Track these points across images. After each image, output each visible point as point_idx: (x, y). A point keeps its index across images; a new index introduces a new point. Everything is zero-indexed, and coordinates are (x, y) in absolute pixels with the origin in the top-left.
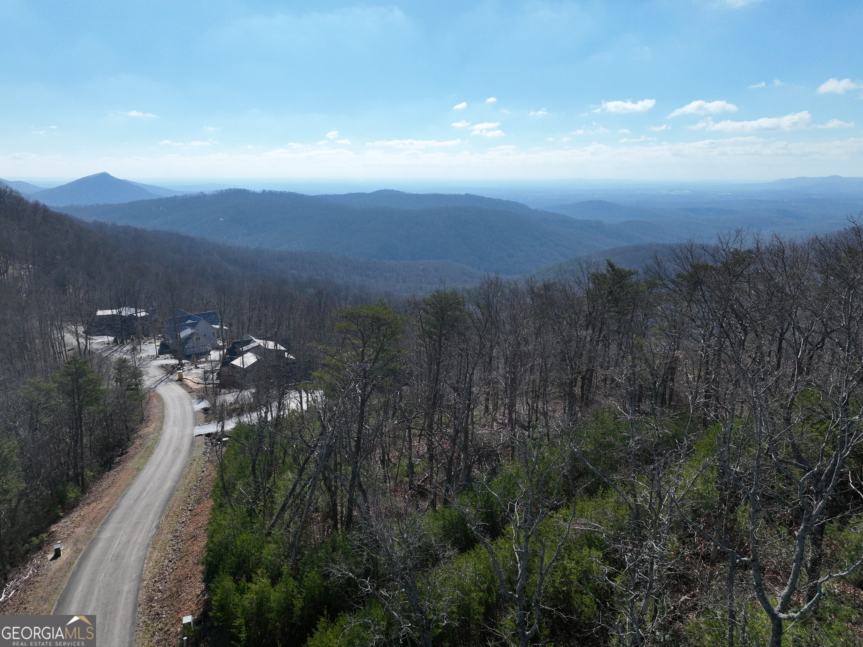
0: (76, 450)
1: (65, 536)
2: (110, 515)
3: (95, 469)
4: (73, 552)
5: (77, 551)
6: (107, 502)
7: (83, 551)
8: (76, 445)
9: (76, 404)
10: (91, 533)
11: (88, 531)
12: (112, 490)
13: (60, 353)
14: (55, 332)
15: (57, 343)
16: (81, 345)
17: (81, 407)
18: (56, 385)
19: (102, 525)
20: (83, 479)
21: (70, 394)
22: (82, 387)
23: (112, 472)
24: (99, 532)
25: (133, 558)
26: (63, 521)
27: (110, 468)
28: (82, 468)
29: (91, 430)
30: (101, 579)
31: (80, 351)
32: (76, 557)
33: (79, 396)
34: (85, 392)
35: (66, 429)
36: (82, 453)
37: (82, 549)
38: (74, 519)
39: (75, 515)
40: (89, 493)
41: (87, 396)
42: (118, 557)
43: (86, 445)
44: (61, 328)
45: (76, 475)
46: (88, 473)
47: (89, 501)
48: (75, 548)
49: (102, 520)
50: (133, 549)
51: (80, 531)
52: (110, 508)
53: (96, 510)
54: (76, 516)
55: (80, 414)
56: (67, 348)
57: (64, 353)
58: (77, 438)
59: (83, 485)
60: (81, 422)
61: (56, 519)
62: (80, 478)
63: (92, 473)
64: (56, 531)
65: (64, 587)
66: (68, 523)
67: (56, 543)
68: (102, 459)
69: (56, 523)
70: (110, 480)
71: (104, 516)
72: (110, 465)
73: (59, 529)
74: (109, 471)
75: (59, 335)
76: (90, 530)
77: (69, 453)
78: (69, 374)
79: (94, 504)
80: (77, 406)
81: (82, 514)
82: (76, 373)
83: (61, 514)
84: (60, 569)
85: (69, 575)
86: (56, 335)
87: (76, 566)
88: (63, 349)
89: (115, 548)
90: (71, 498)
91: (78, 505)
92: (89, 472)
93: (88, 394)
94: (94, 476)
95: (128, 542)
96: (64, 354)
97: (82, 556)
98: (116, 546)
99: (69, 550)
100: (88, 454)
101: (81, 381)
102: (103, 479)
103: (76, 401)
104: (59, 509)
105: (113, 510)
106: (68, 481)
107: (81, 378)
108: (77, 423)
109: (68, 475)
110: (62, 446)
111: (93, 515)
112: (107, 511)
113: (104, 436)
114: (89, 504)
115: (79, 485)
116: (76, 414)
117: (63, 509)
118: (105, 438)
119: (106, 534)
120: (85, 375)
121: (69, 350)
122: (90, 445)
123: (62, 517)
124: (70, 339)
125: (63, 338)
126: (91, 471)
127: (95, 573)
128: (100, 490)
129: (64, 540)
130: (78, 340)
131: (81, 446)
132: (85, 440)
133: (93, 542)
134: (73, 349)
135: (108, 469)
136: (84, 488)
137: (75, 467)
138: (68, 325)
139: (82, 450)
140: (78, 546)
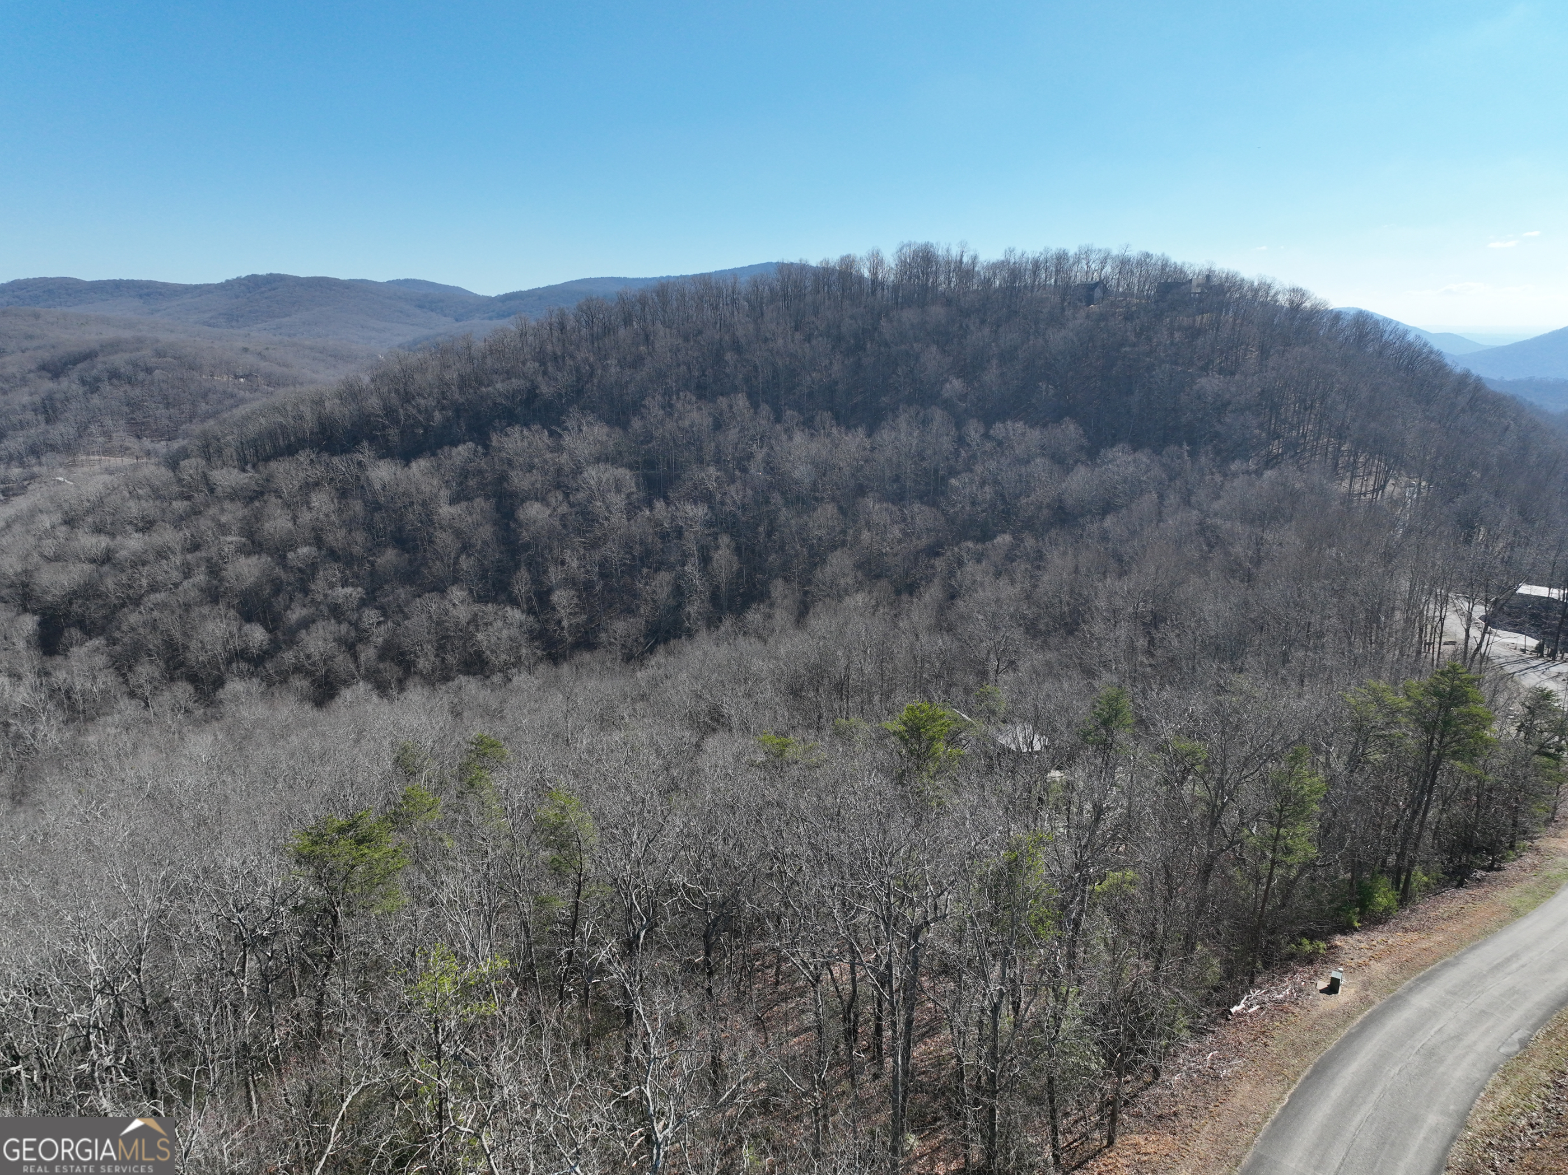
0: (1411, 828)
1: (1353, 965)
2: (1436, 970)
3: (1434, 874)
4: (1358, 999)
5: (1365, 1001)
6: (1440, 944)
7: (1374, 1007)
8: (1413, 819)
9: (1434, 749)
10: (1396, 983)
11: (1391, 976)
12: (1454, 927)
13: (1429, 644)
14: (1432, 606)
15: (1429, 627)
16: (1470, 641)
17: (1439, 758)
18: (1409, 704)
19: (1418, 979)
20: (1407, 880)
21: (1429, 728)
22: (1453, 723)
23: (1462, 892)
24: (1410, 990)
25: (1459, 1073)
26: (1356, 936)
27: (1460, 885)
28: (1412, 863)
29: (1447, 801)
30: (1392, 1074)
31: (1466, 652)
32: (1361, 1011)
33: (1442, 736)
34: (1456, 733)
35: (1404, 783)
36: (1419, 836)
37: (1373, 1002)
38: (1374, 943)
39: (1378, 937)
40: (1412, 911)
41: (1458, 741)
42: (1431, 1054)
43: (1430, 823)
44: (1445, 601)
45: (1398, 871)
46: (1419, 876)
47: (1407, 925)
48: (1363, 994)
49: (1420, 970)
50: (1464, 1057)
51: (1379, 969)
52: (1441, 958)
53: (1415, 947)
54: (1379, 939)
55: (1436, 768)
56: (1444, 640)
57: (1437, 646)
58: (1417, 806)
59: (1405, 891)
60: (1433, 783)
61: (1347, 929)
62: (1403, 877)
63: (1425, 879)
64: (1341, 948)
65: (1330, 1048)
66: (1362, 945)
67: (1336, 969)
68: (1450, 861)
69: (1345, 934)
70: (1455, 906)
71: (1426, 966)
72: (1462, 880)
73: (1347, 947)
74: (1457, 887)
75: (1438, 614)
76: (1397, 978)
77: (1396, 826)
78: (1437, 694)
79: (1414, 936)
80: (1433, 753)
81: (1390, 942)
82: (1451, 694)
83: (1357, 925)
84: (1331, 1015)
85: (1343, 1033)
86: (1431, 614)
87: (1358, 1025)
88: (1437, 640)
89: (1428, 1036)
90: (1380, 904)
91: (1386, 922)
92: (1420, 874)
93: (1459, 739)
94: (1427, 885)
95: (1458, 1037)
96: (1436, 650)
97: (1370, 1015)
98: (1432, 1032)
99: (1353, 991)
100: (1429, 841)
101: (1454, 711)
102: (1443, 897)
103: (1435, 742)
104: (1355, 913)
105: (1446, 965)
106: (1381, 872)
107: (1456, 706)
108: (1425, 782)
109: (1384, 862)
110: (1389, 810)
111: (1407, 954)
112: (1435, 961)
113: (1465, 820)
114: (1406, 930)
115: (1397, 889)
116: (1428, 766)
117: (1362, 916)
118: (1467, 826)
119: (1421, 1000)
120: (1463, 703)
121: (1445, 644)
122: (1437, 827)
123: (1356, 930)
124: (1454, 626)
125: (1442, 619)
126: (1426, 875)
127: (1384, 1058)
128: (1432, 914)
129: (1350, 970)
130: (1467, 631)
131: (1422, 824)
132: (1430, 814)
133: (1395, 1002)
134: (1453, 643)
135: (1455, 883)
136: (1405, 899)
137: (1400, 856)
138: (1457, 598)
139: (1420, 831)
140: (1368, 993)
